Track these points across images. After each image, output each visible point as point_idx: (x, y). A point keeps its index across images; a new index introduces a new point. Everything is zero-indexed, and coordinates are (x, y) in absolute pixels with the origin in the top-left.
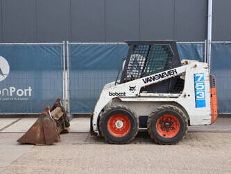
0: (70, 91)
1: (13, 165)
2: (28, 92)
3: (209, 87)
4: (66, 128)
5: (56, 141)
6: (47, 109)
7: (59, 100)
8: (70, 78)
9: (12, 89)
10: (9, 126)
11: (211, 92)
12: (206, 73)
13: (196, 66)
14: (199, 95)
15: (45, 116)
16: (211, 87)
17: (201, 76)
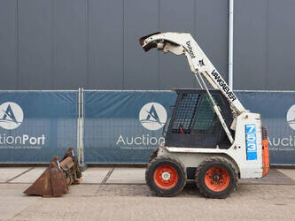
0: (84, 139)
1: (15, 219)
2: (41, 140)
3: (261, 139)
4: (77, 179)
5: (65, 193)
6: (55, 160)
7: (70, 149)
8: (84, 127)
9: (25, 137)
10: (19, 175)
11: (263, 143)
12: (258, 124)
13: (247, 117)
14: (250, 147)
15: (53, 167)
16: (263, 139)
17: (253, 127)
